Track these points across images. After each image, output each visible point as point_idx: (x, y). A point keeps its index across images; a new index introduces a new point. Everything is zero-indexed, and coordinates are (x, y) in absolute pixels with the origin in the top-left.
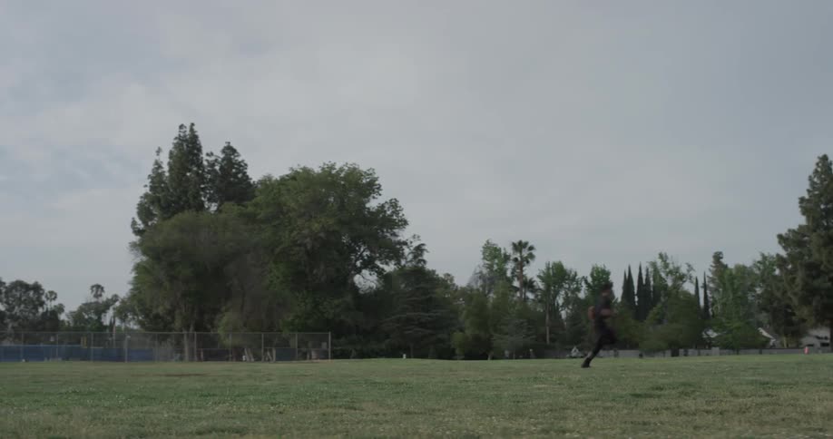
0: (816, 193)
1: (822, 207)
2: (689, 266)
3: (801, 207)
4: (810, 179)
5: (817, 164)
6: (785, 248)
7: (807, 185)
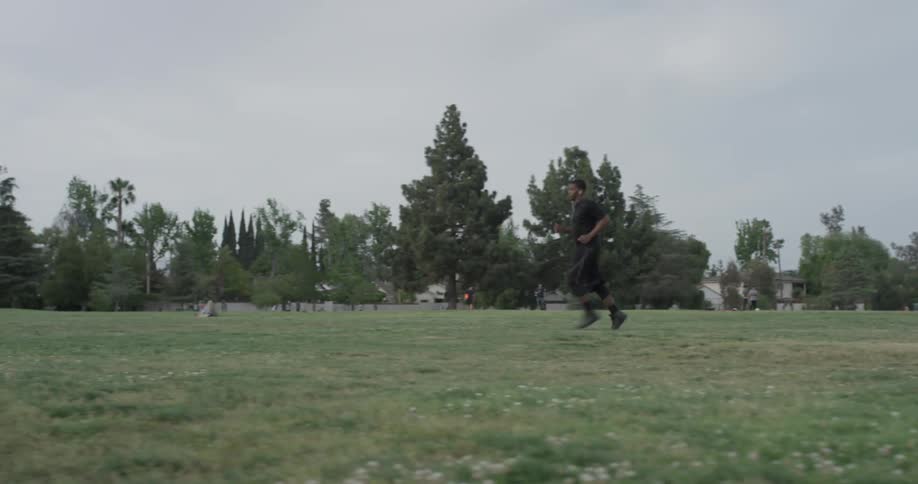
0: (443, 143)
1: (448, 158)
2: (300, 213)
3: (427, 157)
4: (438, 129)
5: (445, 114)
6: (409, 199)
7: (434, 135)
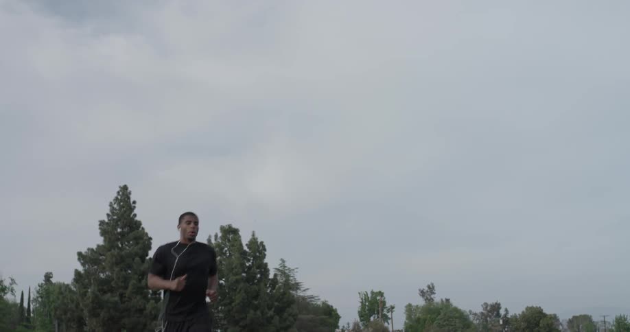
0: (115, 217)
2: (12, 280)
3: (100, 228)
4: (111, 205)
5: (118, 192)
6: (83, 265)
